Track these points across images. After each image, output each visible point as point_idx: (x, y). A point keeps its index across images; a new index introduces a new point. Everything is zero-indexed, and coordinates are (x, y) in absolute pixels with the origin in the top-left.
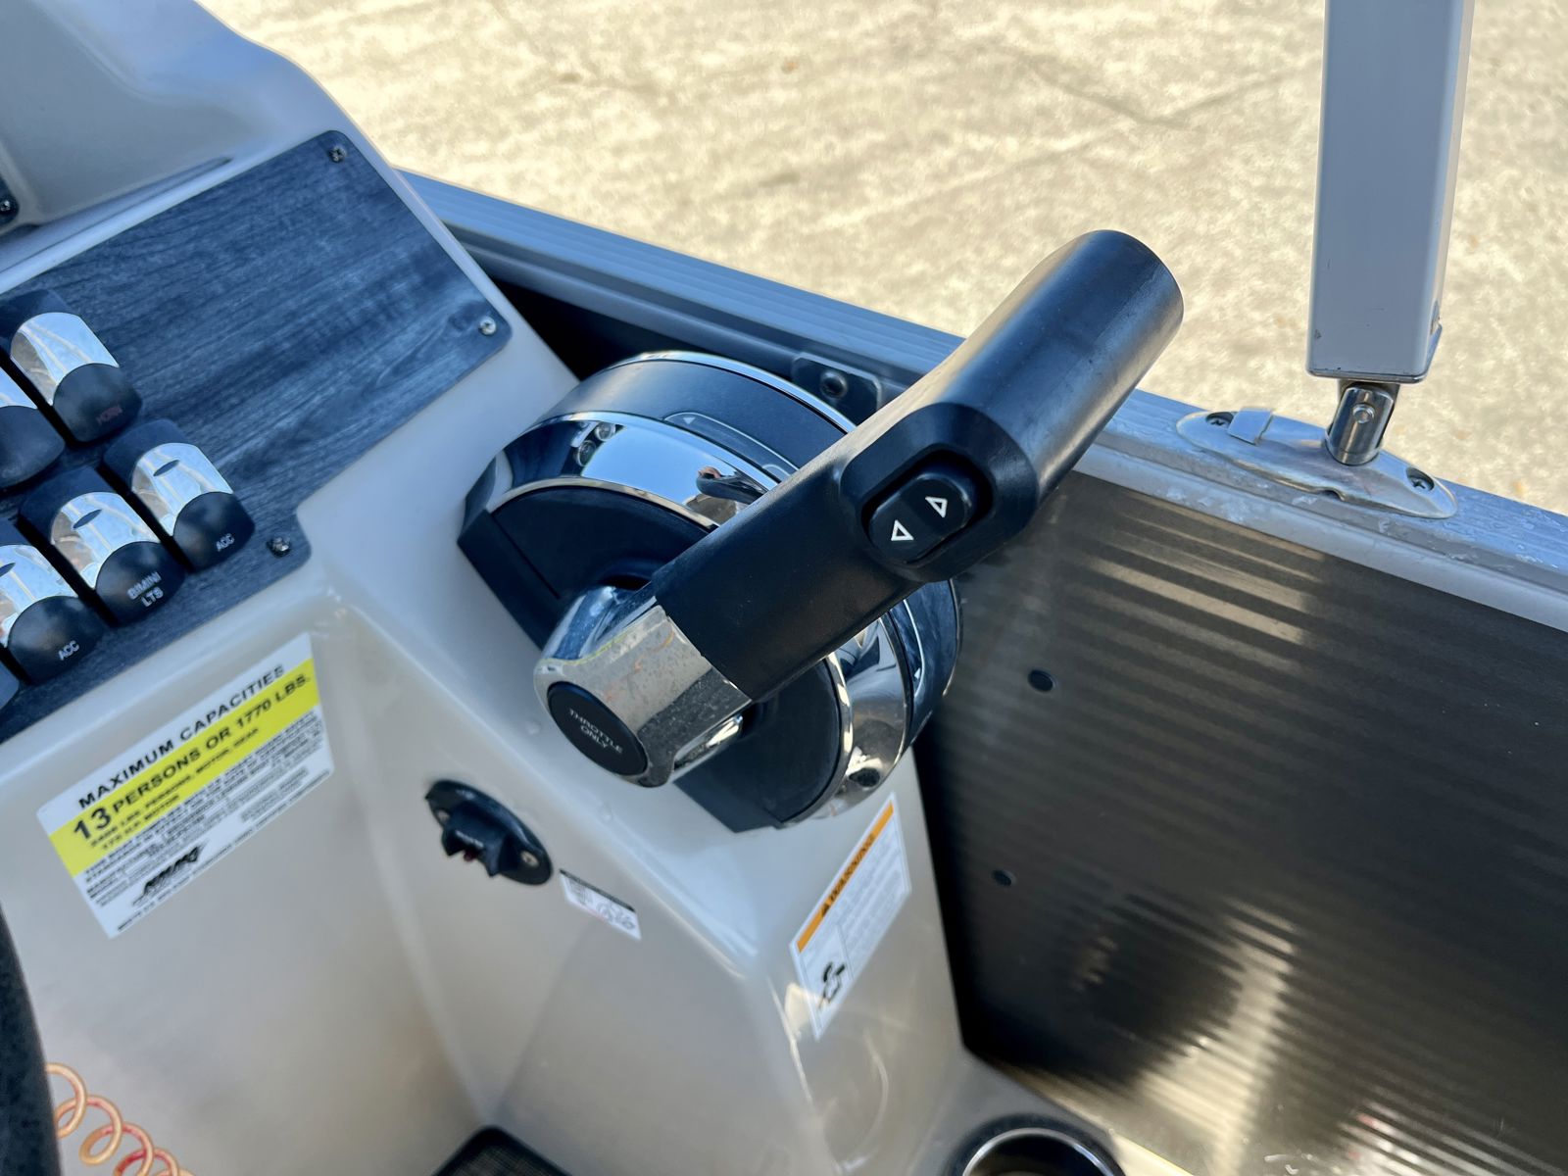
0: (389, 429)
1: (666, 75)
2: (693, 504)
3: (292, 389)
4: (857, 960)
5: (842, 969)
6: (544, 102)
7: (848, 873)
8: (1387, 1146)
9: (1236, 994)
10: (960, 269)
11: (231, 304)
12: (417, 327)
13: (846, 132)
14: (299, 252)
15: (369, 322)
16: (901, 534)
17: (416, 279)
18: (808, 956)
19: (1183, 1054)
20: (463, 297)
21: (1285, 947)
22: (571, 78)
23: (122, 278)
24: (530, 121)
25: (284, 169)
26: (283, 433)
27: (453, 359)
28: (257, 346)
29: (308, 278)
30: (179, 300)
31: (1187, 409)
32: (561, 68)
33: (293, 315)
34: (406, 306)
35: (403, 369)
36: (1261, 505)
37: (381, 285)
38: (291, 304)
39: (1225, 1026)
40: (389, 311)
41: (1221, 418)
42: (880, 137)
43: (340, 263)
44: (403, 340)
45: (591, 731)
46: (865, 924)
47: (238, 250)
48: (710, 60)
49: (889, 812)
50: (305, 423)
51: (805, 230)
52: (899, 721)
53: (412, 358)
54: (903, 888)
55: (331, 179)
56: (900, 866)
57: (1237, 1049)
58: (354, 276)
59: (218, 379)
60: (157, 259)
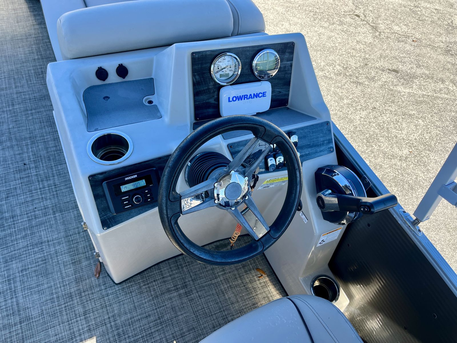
0: (316, 157)
1: (382, 27)
2: (343, 186)
3: (309, 149)
4: (326, 242)
5: (324, 241)
6: (348, 19)
7: (332, 232)
8: (378, 319)
9: (371, 283)
10: (424, 118)
11: (309, 138)
12: (325, 147)
13: (419, 66)
14: (318, 135)
15: (320, 145)
16: (362, 209)
17: (328, 141)
18: (322, 237)
19: (357, 285)
20: (331, 146)
21: (382, 284)
22: (358, 16)
23: (302, 132)
24: (341, 23)
25: (322, 124)
26: (306, 154)
27: (326, 152)
28: (309, 143)
29: (318, 138)
30: (305, 136)
31: (402, 208)
32: (357, 12)
33: (314, 141)
34: (325, 144)
35: (321, 151)
36: (402, 223)
37: (324, 141)
38: (314, 140)
39: (366, 286)
40: (323, 144)
41: (404, 212)
42: (427, 72)
43: (321, 137)
44: (322, 148)
45: (320, 202)
46: (330, 238)
47: (313, 132)
48: (396, 28)
49: (341, 228)
50: (309, 153)
51: (392, 88)
52: (351, 220)
53: (322, 150)
54: (336, 238)
55: (326, 127)
56: (338, 235)
57: (365, 289)
58: (322, 139)
59: (304, 146)
60: (305, 131)
